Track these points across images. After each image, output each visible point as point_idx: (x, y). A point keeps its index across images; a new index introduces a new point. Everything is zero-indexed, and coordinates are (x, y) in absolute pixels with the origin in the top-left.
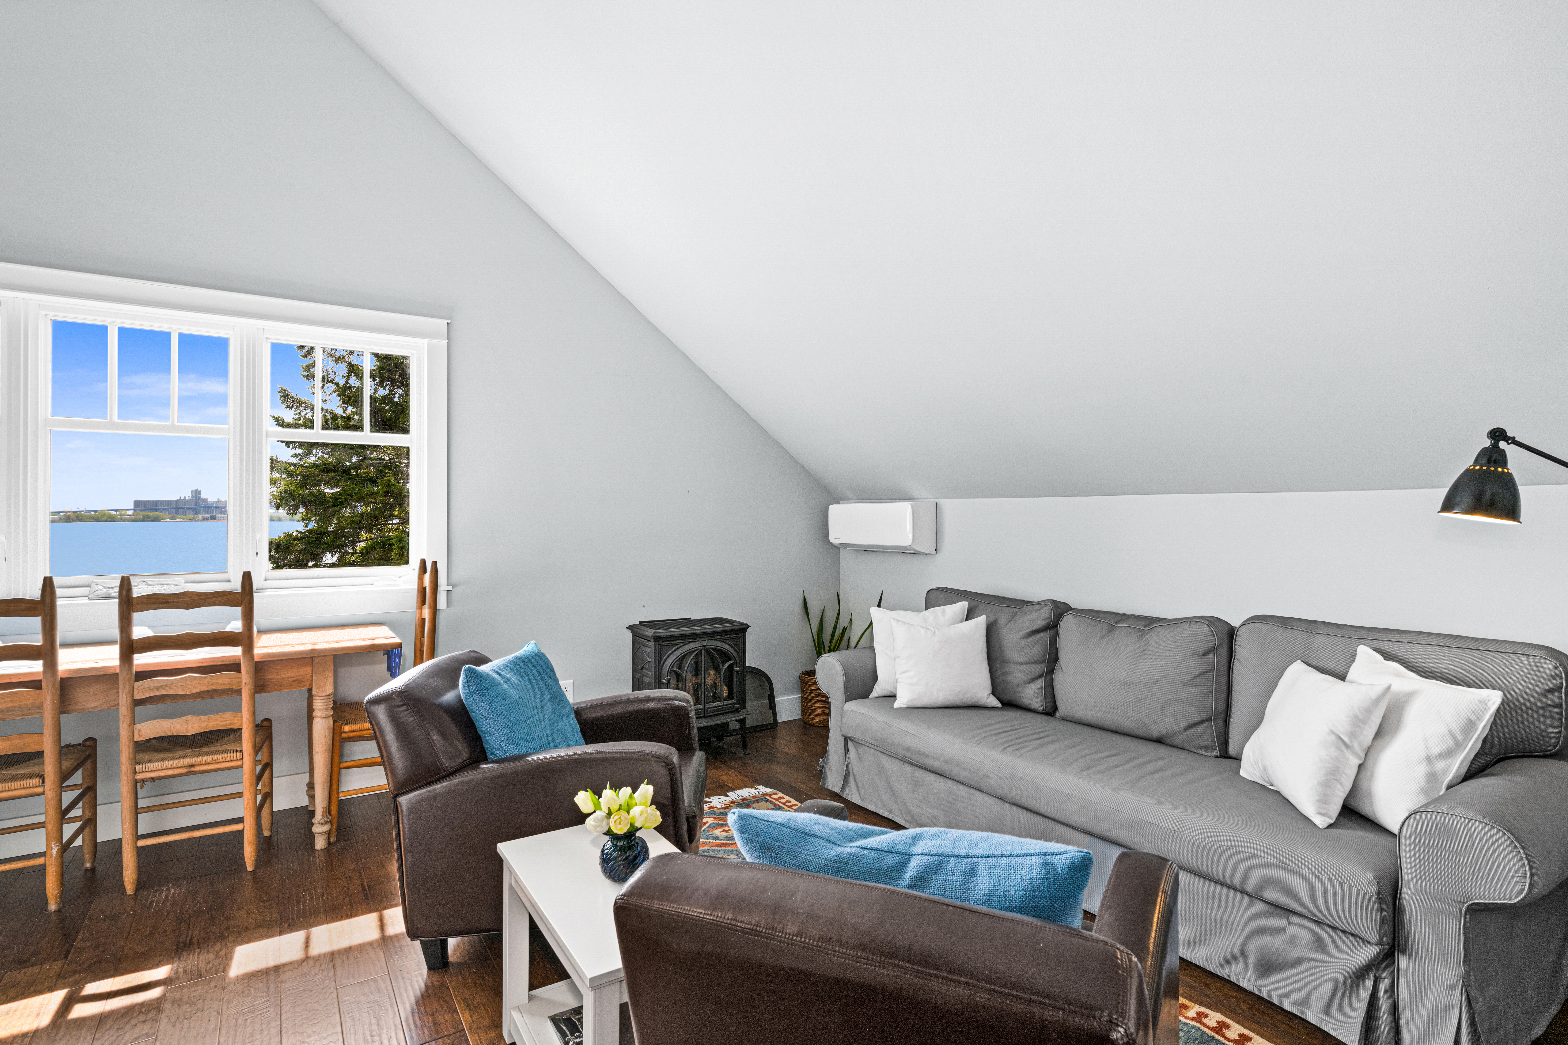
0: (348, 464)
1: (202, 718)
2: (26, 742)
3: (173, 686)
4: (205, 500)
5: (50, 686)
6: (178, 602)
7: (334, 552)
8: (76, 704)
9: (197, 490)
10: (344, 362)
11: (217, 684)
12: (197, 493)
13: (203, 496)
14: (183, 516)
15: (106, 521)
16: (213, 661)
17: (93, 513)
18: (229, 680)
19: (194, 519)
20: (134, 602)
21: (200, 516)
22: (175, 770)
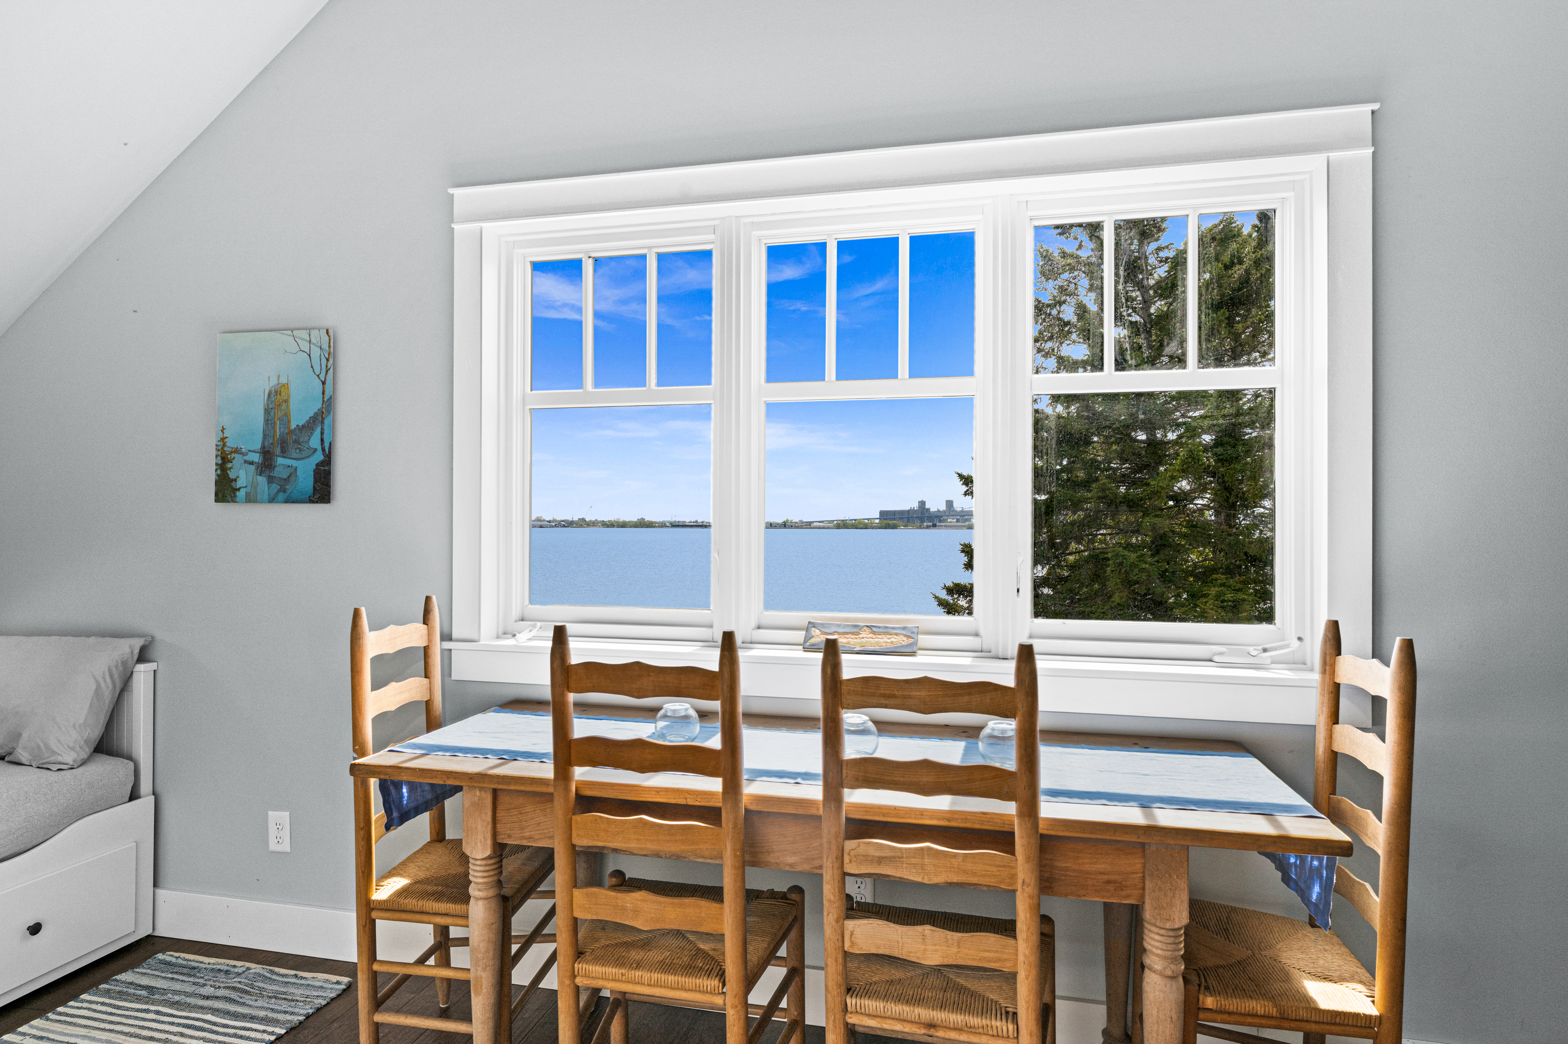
0: (1058, 467)
1: (949, 937)
2: (703, 915)
3: (902, 863)
4: (928, 510)
5: (731, 826)
6: (910, 697)
7: (1045, 564)
8: (769, 853)
9: (922, 501)
10: (1054, 355)
11: (974, 874)
12: (922, 503)
13: (927, 507)
14: (913, 525)
15: (862, 528)
16: (966, 820)
17: (854, 521)
18: (994, 869)
19: (920, 527)
20: (844, 688)
21: (925, 524)
22: (906, 1024)
